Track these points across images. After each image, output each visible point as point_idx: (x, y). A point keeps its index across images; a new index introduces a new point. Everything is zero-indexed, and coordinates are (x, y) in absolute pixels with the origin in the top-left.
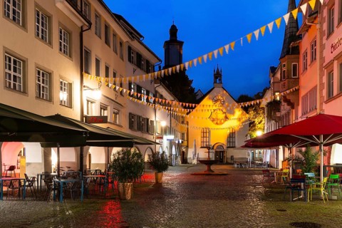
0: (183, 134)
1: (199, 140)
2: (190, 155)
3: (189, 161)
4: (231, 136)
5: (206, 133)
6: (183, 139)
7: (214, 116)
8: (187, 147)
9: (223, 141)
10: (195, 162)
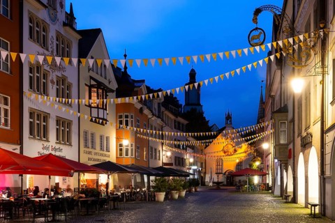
0: (202, 163)
1: (214, 167)
2: (207, 179)
3: (206, 184)
4: (239, 164)
5: (220, 162)
6: (202, 167)
7: (225, 149)
8: (205, 173)
9: (233, 168)
10: (211, 184)
